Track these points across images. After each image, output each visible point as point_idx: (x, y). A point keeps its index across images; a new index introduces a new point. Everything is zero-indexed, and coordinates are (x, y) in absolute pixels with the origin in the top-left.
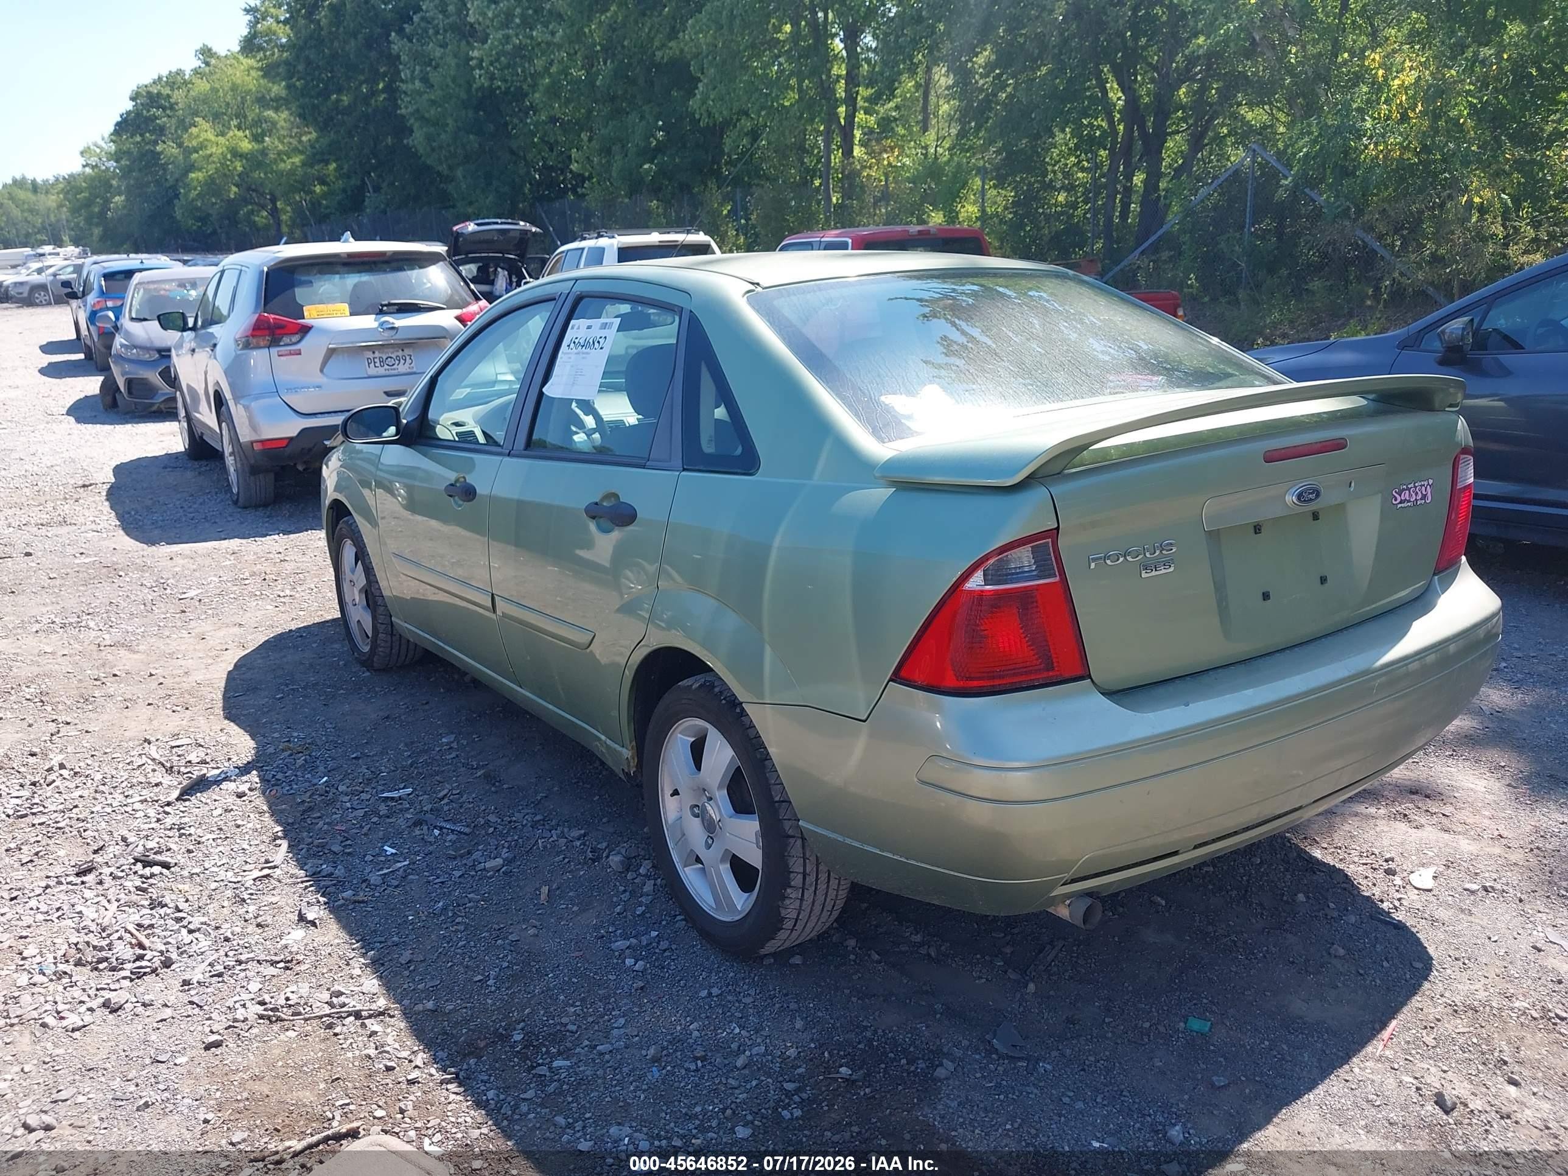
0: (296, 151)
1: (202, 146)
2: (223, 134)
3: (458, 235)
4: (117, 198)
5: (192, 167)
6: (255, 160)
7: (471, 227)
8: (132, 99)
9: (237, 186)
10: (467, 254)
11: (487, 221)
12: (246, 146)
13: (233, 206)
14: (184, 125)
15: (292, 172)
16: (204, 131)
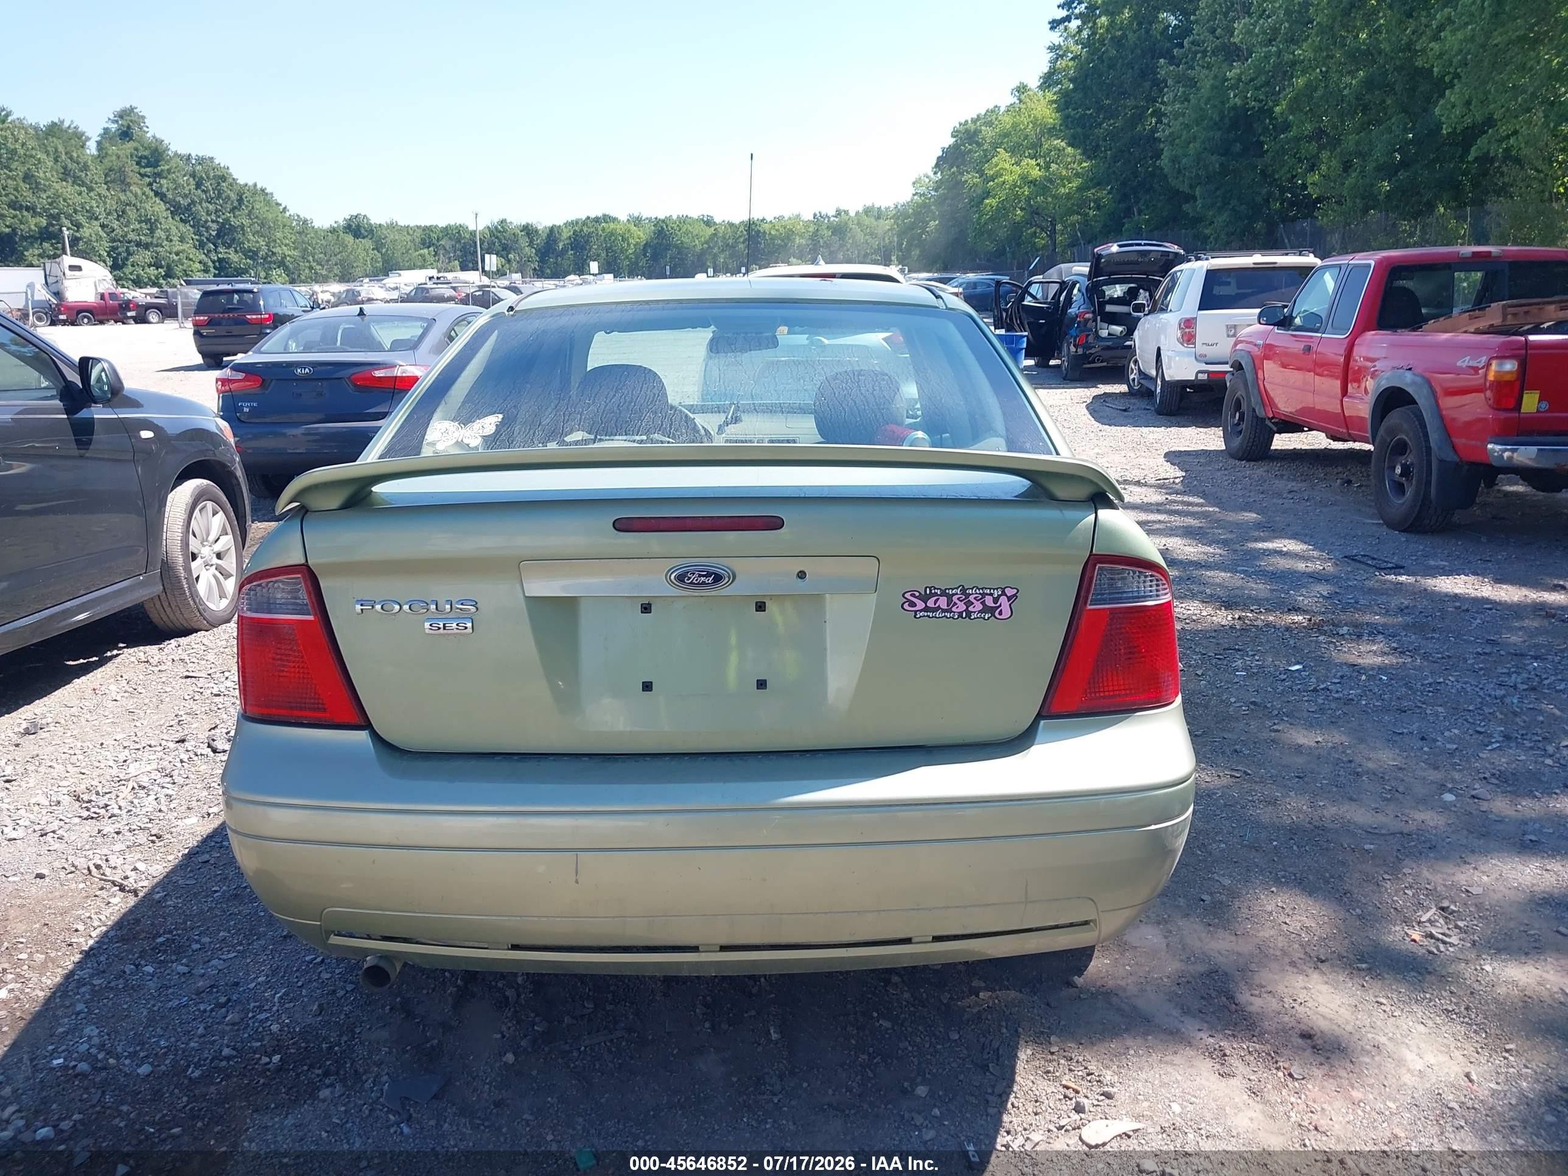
0: (1077, 175)
1: (998, 175)
2: (1017, 164)
3: (1100, 256)
4: (932, 223)
5: (987, 194)
6: (1041, 187)
7: (1115, 248)
8: (953, 136)
9: (1022, 209)
10: (1109, 275)
11: (1130, 242)
12: (1036, 173)
13: (1017, 227)
14: (987, 158)
15: (1068, 196)
16: (1003, 160)
